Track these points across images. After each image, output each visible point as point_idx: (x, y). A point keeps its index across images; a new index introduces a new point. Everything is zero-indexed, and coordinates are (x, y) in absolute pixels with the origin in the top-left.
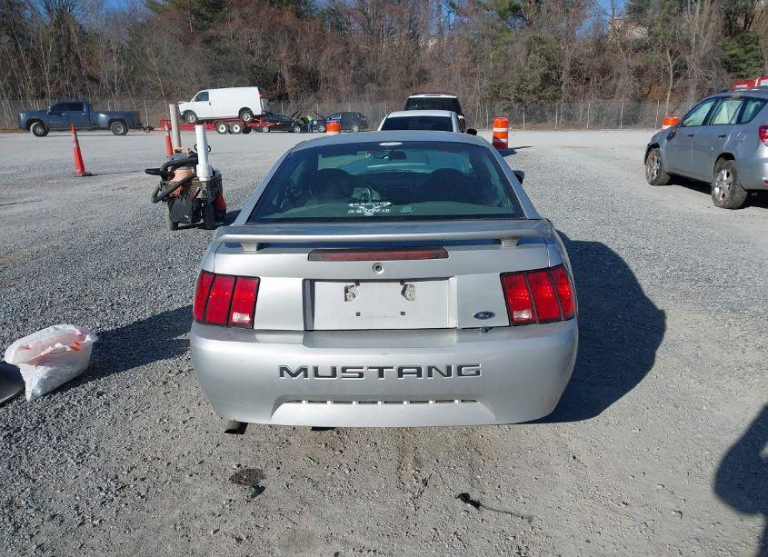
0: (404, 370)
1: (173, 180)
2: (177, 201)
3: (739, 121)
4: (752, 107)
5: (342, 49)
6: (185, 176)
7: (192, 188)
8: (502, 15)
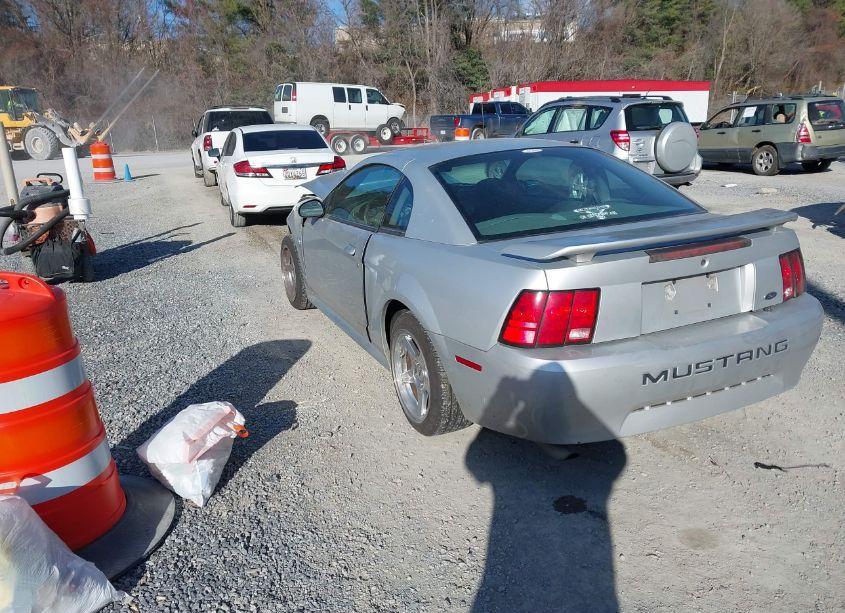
0: (741, 356)
1: (36, 221)
2: (45, 249)
3: (588, 127)
4: (596, 115)
5: (33, 51)
6: (53, 216)
7: (65, 231)
8: (231, 19)
